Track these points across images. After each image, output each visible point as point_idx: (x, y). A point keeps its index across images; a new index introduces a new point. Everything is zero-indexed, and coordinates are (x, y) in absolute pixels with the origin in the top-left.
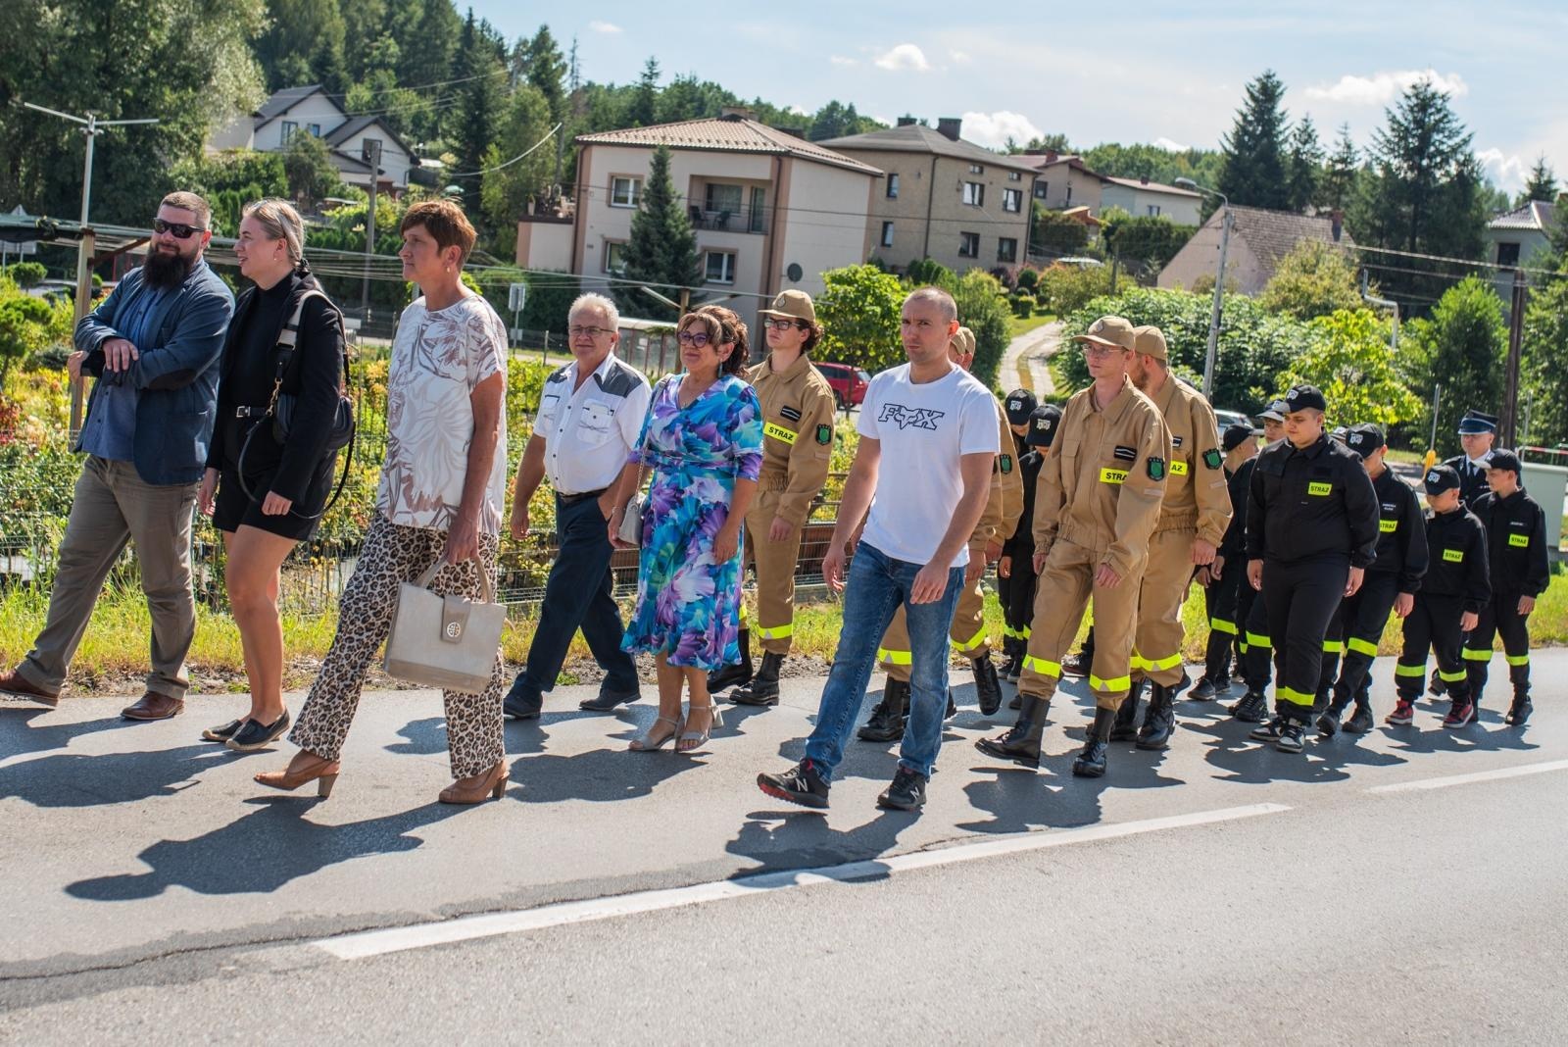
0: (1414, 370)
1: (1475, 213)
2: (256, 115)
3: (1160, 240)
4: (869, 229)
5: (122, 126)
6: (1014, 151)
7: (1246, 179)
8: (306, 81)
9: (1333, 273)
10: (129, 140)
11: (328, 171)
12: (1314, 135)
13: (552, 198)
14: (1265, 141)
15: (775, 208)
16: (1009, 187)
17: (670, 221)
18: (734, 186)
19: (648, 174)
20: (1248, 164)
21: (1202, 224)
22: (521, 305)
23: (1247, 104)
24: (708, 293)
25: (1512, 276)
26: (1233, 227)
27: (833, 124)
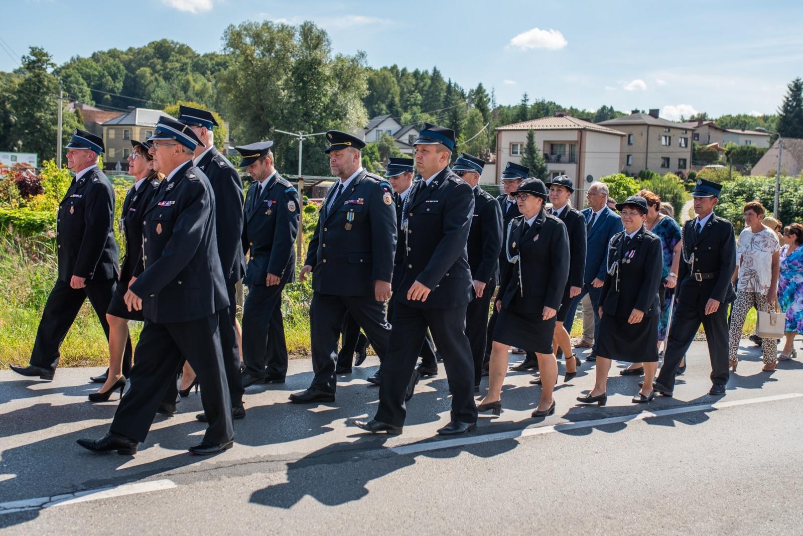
2: (366, 128)
3: (751, 155)
4: (621, 158)
5: (313, 136)
6: (684, 121)
7: (790, 126)
8: (385, 113)
10: (316, 142)
13: (486, 154)
14: (797, 108)
15: (580, 152)
16: (682, 137)
17: (536, 161)
18: (562, 144)
19: (525, 141)
20: (790, 119)
21: (770, 147)
23: (788, 93)
26: (784, 147)
27: (604, 115)
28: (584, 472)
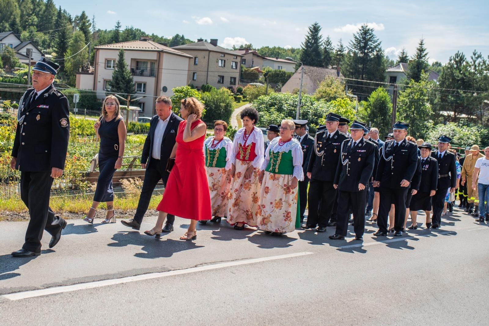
0: (363, 117)
1: (382, 67)
3: (282, 77)
4: (188, 75)
6: (235, 49)
7: (309, 57)
8: (8, 30)
9: (337, 87)
11: (15, 59)
12: (331, 42)
13: (87, 66)
14: (315, 45)
15: (158, 69)
16: (233, 61)
17: (125, 73)
18: (145, 62)
19: (117, 58)
20: (310, 52)
22: (78, 101)
23: (309, 33)
24: (137, 96)
25: (393, 87)
26: (305, 73)
27: (177, 41)
28: (154, 312)
